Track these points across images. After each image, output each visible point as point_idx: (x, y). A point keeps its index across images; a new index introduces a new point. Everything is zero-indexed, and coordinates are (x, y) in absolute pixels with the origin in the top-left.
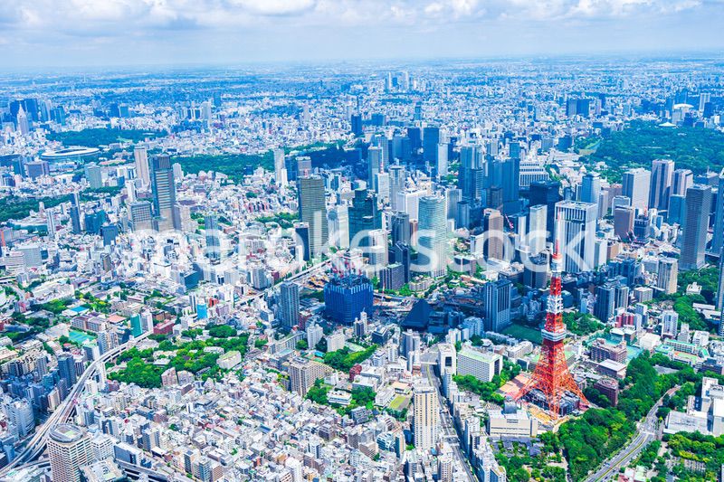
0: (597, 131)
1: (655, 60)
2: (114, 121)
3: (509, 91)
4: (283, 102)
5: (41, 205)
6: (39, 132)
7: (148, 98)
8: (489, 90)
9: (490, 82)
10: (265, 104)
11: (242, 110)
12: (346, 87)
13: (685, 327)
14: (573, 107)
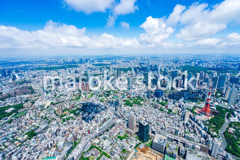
0: (181, 66)
1: (182, 55)
2: (101, 63)
3: (161, 59)
4: (125, 60)
5: (98, 75)
6: (91, 64)
7: (105, 59)
8: (157, 59)
9: (157, 58)
10: (122, 60)
11: (120, 61)
12: (134, 58)
13: (222, 101)
14: (175, 62)
